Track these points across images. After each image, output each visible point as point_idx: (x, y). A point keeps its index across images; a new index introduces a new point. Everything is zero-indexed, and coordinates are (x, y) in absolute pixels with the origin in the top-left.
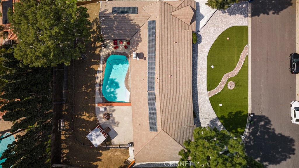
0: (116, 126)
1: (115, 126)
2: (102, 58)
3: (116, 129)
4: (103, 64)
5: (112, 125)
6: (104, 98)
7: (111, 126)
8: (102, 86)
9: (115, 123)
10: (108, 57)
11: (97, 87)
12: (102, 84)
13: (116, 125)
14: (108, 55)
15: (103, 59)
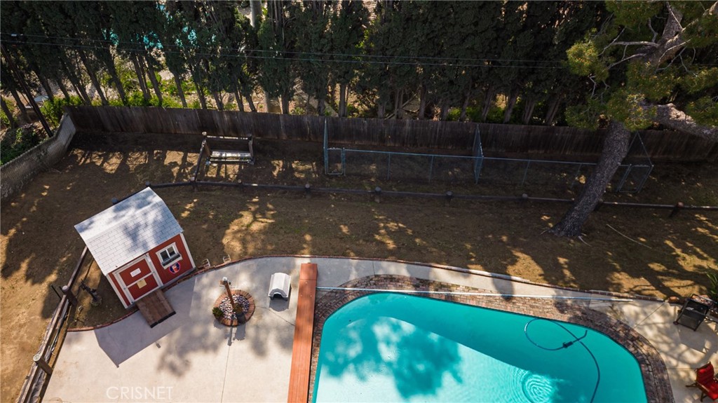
0: (163, 358)
1: (169, 351)
2: (596, 302)
3: (149, 356)
4: (560, 306)
5: (177, 334)
6: (340, 298)
7: (170, 331)
8: (419, 295)
9: (183, 351)
10: (615, 337)
11: (409, 271)
12: (427, 296)
13: (172, 358)
14: (626, 337)
15: (591, 306)
